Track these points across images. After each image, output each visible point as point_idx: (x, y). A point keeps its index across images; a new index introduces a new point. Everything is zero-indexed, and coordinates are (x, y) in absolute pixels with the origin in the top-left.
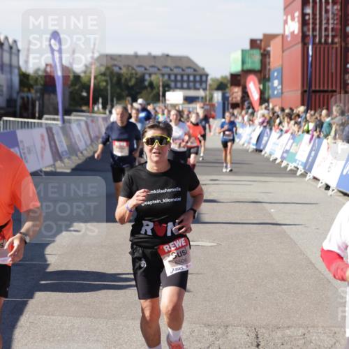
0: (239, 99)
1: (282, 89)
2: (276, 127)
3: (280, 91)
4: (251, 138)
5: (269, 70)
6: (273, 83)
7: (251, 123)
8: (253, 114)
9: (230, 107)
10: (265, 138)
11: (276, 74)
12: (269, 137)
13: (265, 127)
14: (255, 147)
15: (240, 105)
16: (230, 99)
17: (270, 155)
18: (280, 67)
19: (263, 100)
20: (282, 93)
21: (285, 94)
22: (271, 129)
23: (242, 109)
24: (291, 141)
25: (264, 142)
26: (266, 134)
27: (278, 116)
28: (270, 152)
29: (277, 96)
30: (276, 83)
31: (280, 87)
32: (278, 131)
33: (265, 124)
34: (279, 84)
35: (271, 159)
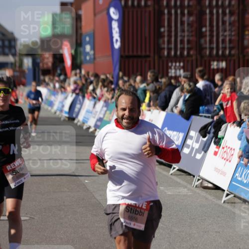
0: (50, 64)
1: (94, 54)
2: (89, 94)
3: (92, 57)
4: (63, 106)
5: (81, 34)
6: (85, 48)
7: (63, 90)
8: (64, 80)
9: (40, 73)
10: (78, 106)
11: (87, 39)
12: (81, 104)
13: (77, 94)
14: (67, 115)
15: (52, 72)
16: (41, 65)
17: (84, 123)
18: (92, 32)
19: (76, 66)
20: (94, 58)
21: (98, 60)
22: (84, 97)
23: (54, 75)
24: (105, 109)
25: (76, 110)
26: (78, 102)
27: (91, 82)
28: (83, 120)
29: (89, 62)
30: (88, 48)
31: (92, 52)
32: (91, 98)
33: (77, 91)
34: (91, 50)
35: (85, 127)
